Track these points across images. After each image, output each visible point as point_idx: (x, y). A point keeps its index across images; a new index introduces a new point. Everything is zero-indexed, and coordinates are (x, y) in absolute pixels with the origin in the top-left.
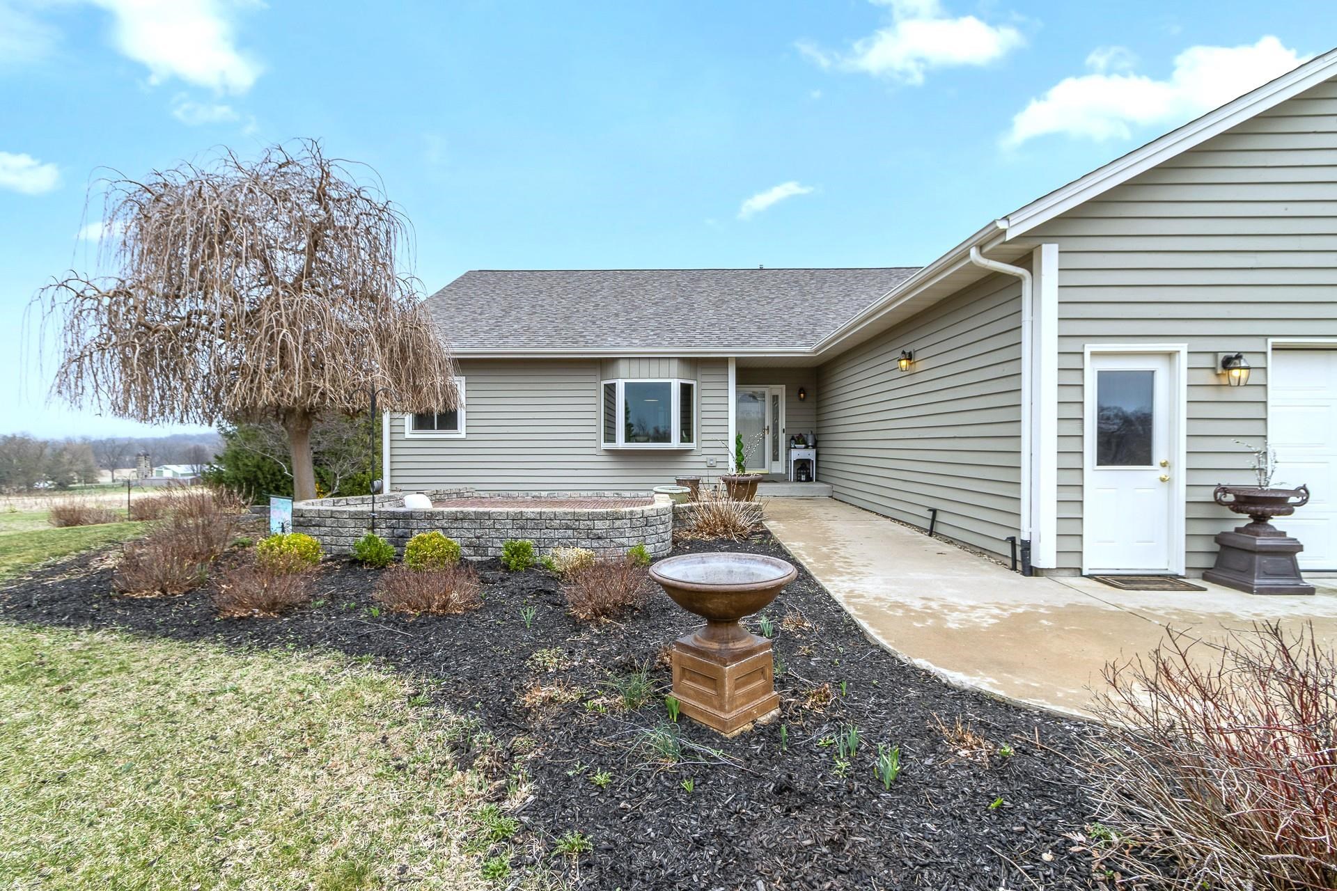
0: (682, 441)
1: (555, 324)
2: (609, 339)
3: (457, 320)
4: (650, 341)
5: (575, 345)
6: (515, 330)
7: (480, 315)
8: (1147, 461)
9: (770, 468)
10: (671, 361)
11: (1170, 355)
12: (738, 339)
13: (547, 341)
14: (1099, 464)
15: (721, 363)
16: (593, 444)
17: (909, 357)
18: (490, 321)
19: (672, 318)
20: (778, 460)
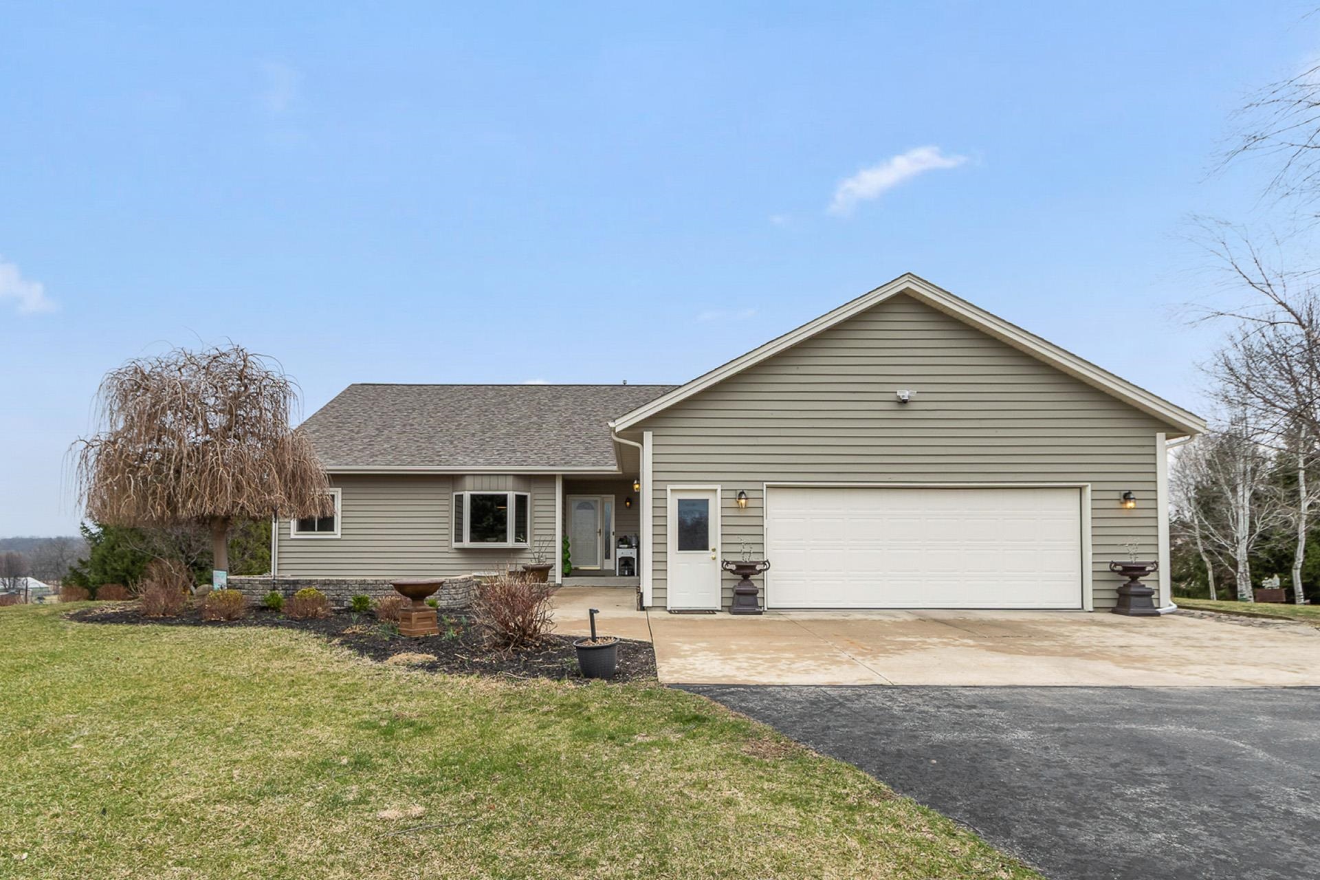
0: (517, 541)
1: (419, 444)
2: (460, 458)
3: (337, 438)
4: (492, 461)
5: (431, 464)
6: (385, 450)
7: (357, 433)
8: (705, 547)
9: (603, 565)
10: (508, 477)
11: (713, 491)
12: (563, 459)
13: (409, 460)
14: (679, 550)
15: (549, 479)
16: (446, 543)
18: (365, 440)
19: (519, 438)
20: (609, 558)
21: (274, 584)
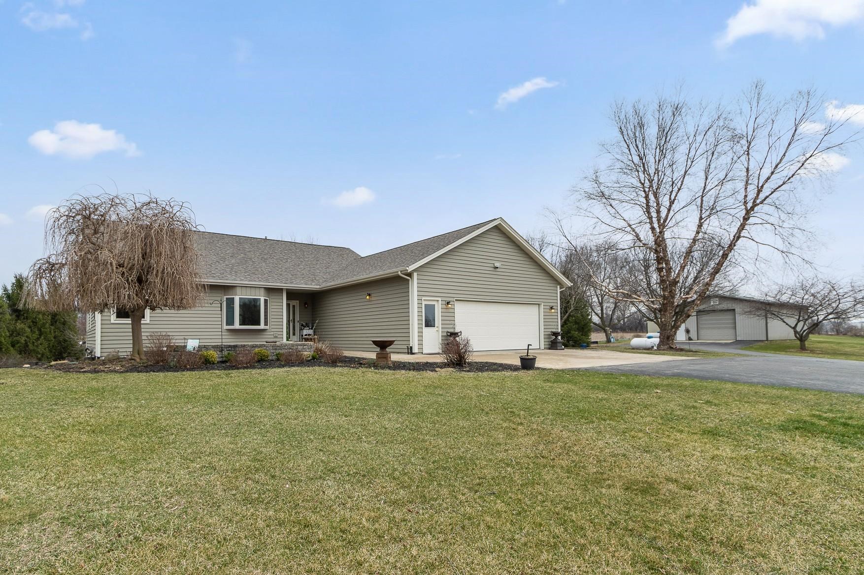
0: (265, 325)
2: (229, 276)
4: (249, 279)
8: (434, 326)
10: (261, 289)
11: (438, 301)
12: (287, 280)
14: (425, 327)
15: (279, 291)
16: (219, 326)
17: (369, 295)
20: (295, 335)
21: (222, 347)
